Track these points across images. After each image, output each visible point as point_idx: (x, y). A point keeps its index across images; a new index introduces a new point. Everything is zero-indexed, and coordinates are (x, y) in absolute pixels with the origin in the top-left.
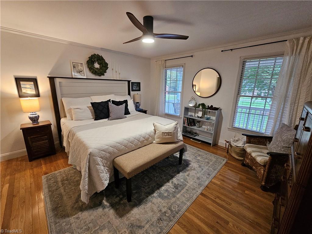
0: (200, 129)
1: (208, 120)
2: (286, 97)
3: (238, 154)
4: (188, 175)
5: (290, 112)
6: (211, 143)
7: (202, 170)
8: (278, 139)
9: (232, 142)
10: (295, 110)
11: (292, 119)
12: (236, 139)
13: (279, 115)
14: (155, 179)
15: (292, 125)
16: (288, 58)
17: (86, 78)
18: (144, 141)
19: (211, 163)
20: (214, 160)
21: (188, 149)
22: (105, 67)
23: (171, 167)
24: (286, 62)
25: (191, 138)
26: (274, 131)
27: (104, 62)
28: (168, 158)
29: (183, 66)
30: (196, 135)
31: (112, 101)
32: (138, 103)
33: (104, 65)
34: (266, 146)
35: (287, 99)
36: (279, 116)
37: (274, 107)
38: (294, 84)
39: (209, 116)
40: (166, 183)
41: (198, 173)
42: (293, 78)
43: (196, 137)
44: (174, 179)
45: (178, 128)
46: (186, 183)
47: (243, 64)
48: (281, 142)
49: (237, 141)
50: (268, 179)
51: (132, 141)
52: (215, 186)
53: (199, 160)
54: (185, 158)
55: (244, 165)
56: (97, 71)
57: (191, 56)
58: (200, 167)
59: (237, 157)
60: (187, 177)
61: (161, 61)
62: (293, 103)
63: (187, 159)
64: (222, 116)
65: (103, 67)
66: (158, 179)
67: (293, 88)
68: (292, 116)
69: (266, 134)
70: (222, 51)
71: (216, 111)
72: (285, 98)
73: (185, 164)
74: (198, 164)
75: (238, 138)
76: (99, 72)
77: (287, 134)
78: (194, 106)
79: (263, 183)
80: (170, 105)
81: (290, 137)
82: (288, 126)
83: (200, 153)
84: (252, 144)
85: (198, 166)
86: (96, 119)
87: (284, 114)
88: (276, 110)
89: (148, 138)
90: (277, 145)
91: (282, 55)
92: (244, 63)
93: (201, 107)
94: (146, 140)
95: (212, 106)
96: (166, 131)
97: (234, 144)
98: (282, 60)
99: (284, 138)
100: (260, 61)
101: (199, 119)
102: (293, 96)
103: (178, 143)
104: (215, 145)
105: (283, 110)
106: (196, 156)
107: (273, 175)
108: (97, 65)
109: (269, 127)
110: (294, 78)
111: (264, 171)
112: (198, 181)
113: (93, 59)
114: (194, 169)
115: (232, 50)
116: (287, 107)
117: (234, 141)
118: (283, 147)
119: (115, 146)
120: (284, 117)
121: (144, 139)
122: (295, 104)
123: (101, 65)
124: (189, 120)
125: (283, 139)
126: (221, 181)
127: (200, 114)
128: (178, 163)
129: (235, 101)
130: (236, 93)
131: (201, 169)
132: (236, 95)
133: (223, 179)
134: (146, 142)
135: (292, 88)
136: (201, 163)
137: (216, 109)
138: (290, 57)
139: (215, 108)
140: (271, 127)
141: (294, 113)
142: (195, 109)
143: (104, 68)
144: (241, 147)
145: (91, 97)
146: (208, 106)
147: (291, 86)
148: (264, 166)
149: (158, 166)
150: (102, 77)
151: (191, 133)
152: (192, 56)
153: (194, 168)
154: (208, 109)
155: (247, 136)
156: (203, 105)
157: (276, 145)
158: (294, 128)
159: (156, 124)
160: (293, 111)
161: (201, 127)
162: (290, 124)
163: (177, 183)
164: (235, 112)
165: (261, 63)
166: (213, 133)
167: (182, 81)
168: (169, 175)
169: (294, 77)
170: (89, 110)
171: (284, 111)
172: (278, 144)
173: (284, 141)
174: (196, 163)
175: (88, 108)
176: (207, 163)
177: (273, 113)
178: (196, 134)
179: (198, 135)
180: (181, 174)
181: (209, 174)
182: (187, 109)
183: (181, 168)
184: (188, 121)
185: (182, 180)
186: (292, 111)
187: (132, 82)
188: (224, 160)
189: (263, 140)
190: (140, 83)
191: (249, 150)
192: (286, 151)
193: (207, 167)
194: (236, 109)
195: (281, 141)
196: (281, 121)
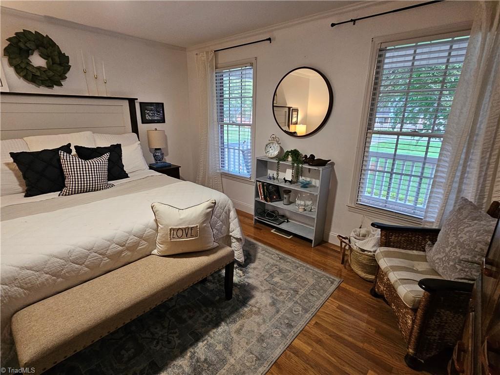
0: (290, 208)
1: (307, 187)
2: (472, 134)
3: (363, 267)
4: (238, 332)
5: (481, 171)
6: (312, 239)
7: (278, 312)
8: (451, 240)
9: (352, 239)
10: (492, 165)
11: (484, 186)
12: (363, 231)
13: (454, 177)
14: (152, 347)
15: (485, 200)
16: (480, 37)
17: (8, 91)
18: (122, 252)
19: (302, 292)
20: (312, 281)
21: (259, 255)
22: (60, 64)
23: (203, 309)
24: (475, 48)
25: (273, 227)
26: (443, 214)
27: (56, 53)
28: (204, 281)
29: (252, 65)
30: (284, 221)
31: (76, 147)
32: (159, 149)
33: (57, 60)
34: (424, 251)
35: (475, 139)
36: (455, 180)
37: (446, 159)
38: (492, 104)
39: (308, 179)
40: (174, 358)
41: (264, 321)
42: (489, 87)
43: (283, 226)
44: (200, 344)
45: (229, 211)
46: (226, 354)
47: (380, 56)
48: (455, 247)
49: (364, 236)
50: (422, 343)
51: (81, 258)
52: (296, 359)
53: (277, 283)
54: (246, 280)
55: (375, 294)
56: (38, 74)
57: (267, 40)
58: (273, 304)
59: (363, 275)
60: (234, 336)
61: (207, 53)
62: (488, 148)
63: (249, 284)
64: (336, 179)
65: (55, 65)
66: (158, 348)
67: (488, 113)
68: (485, 180)
69: (428, 219)
70: (333, 25)
71: (321, 168)
72: (470, 137)
73: (241, 297)
74: (271, 295)
75: (366, 229)
76: (44, 77)
77: (470, 228)
78: (277, 157)
79: (411, 351)
80: (232, 154)
81: (478, 238)
82: (473, 205)
83: (283, 266)
84: (393, 247)
85: (270, 301)
86: (28, 194)
87: (466, 175)
88: (449, 166)
89: (137, 244)
90: (447, 255)
91: (466, 29)
92: (381, 54)
93: (290, 159)
94: (128, 249)
95: (312, 156)
96: (180, 224)
97: (357, 244)
98: (467, 44)
99: (464, 237)
100: (417, 47)
101: (287, 186)
102: (489, 133)
103: (216, 252)
104: (322, 241)
105: (464, 166)
106: (271, 273)
107: (434, 333)
108: (37, 61)
109: (433, 205)
110: (492, 88)
111: (413, 321)
112: (257, 349)
113: (21, 45)
114: (259, 312)
115: (354, 21)
116: (474, 157)
117: (358, 238)
118: (460, 261)
119: (15, 279)
120: (467, 182)
121: (120, 248)
122: (492, 150)
123: (50, 59)
124: (267, 189)
125: (461, 240)
126: (314, 344)
127: (289, 175)
128: (224, 295)
129: (362, 145)
130: (364, 127)
131: (273, 310)
132: (364, 129)
133: (321, 337)
134: (129, 253)
135: (487, 111)
136: (278, 293)
137: (322, 163)
138: (486, 35)
139: (319, 160)
140: (438, 206)
141: (489, 173)
142: (278, 162)
143: (60, 69)
144: (370, 252)
145: (25, 138)
146: (306, 156)
147: (484, 108)
148: (415, 310)
149: (173, 306)
150: (56, 90)
151: (272, 216)
152: (269, 39)
153: (259, 309)
154: (304, 162)
155: (383, 228)
156: (295, 154)
157: (444, 255)
158: (487, 210)
159: (158, 207)
160: (487, 169)
161: (294, 202)
162: (479, 199)
163: (203, 358)
164: (361, 170)
165: (418, 51)
166: (315, 216)
167: (251, 99)
168: (191, 334)
169: (493, 84)
170: (11, 171)
171: (468, 169)
172: (449, 251)
173: (461, 245)
174: (268, 293)
175: (7, 168)
176: (292, 292)
177: (443, 172)
178: (285, 218)
179: (288, 221)
180: (223, 327)
181: (289, 326)
182: (262, 165)
183: (226, 311)
184: (264, 191)
185: (219, 347)
186: (485, 168)
187: (141, 103)
188: (332, 283)
189: (418, 238)
190: (163, 104)
191: (383, 263)
192: (467, 270)
193: (290, 305)
194: (364, 163)
195: (456, 245)
196: (460, 191)
